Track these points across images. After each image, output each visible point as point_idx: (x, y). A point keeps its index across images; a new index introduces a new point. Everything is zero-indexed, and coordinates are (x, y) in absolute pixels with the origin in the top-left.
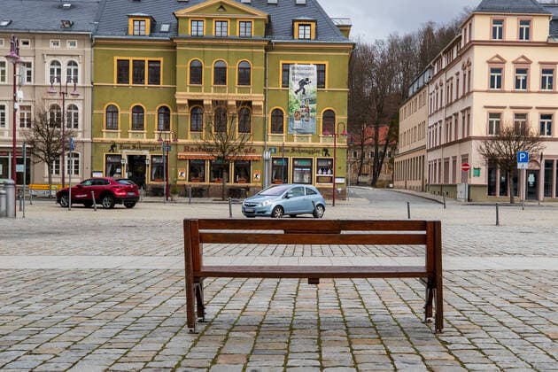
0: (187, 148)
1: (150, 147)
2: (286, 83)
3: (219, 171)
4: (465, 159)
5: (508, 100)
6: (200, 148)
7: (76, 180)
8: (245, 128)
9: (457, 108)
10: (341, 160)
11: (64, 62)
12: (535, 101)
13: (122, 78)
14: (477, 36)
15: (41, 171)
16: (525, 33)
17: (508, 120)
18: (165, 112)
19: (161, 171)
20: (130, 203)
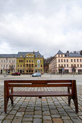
0: (26, 69)
1: (22, 69)
2: (37, 62)
3: (30, 71)
4: (56, 70)
5: (61, 63)
6: (28, 69)
7: (14, 73)
8: (32, 67)
9: (55, 64)
10: (43, 70)
11: (14, 60)
12: (63, 63)
13: (20, 62)
14: (57, 57)
15: (11, 72)
16: (62, 56)
17: (61, 65)
18: (24, 65)
19: (23, 71)
20: (20, 75)
